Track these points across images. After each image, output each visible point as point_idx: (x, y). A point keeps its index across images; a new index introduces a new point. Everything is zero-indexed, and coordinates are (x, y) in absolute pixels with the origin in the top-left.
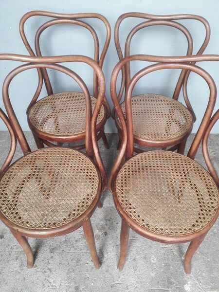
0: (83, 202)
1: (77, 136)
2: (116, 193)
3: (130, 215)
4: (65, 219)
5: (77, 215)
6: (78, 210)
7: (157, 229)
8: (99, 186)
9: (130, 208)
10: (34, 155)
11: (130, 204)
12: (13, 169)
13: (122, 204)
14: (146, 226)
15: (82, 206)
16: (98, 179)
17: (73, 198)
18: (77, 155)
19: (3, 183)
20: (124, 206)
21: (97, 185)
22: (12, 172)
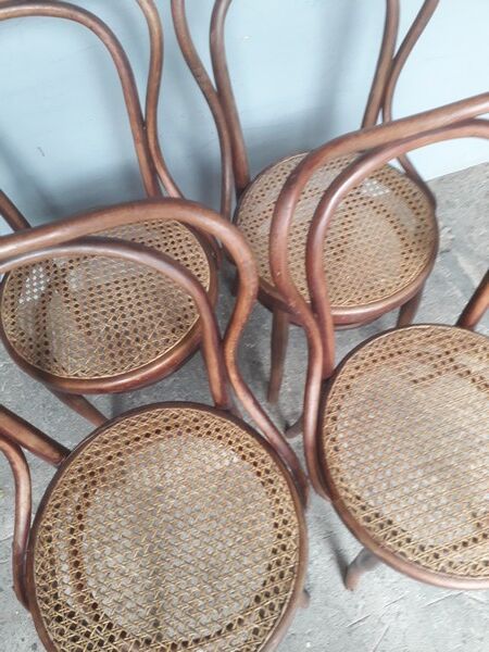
0: (278, 563)
1: (168, 360)
2: (342, 502)
3: (402, 553)
4: (256, 631)
5: (281, 606)
6: (276, 591)
7: (475, 567)
8: (293, 499)
9: (395, 533)
10: (85, 463)
11: (390, 522)
12: (49, 528)
13: (369, 528)
14: (448, 570)
15: (282, 575)
16: (282, 479)
17: (246, 561)
18: (196, 420)
19: (44, 583)
20: (380, 534)
21: (289, 498)
22: (50, 540)
